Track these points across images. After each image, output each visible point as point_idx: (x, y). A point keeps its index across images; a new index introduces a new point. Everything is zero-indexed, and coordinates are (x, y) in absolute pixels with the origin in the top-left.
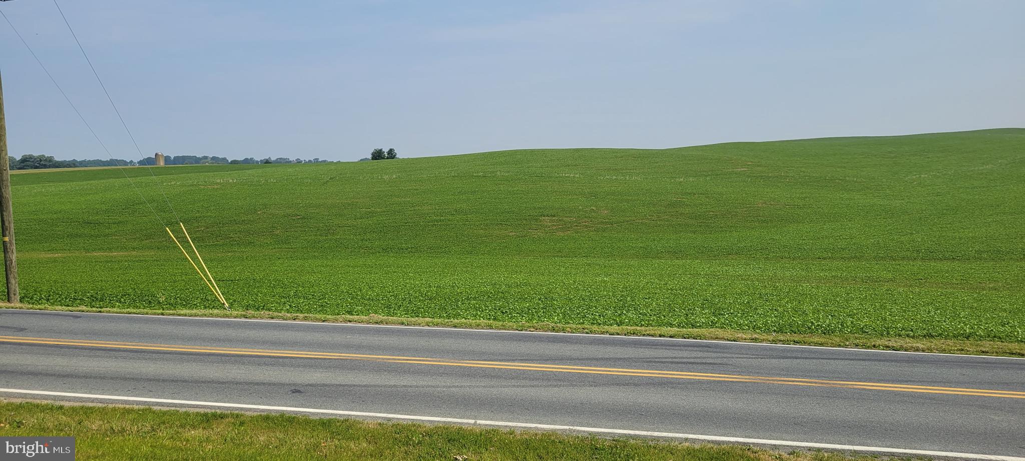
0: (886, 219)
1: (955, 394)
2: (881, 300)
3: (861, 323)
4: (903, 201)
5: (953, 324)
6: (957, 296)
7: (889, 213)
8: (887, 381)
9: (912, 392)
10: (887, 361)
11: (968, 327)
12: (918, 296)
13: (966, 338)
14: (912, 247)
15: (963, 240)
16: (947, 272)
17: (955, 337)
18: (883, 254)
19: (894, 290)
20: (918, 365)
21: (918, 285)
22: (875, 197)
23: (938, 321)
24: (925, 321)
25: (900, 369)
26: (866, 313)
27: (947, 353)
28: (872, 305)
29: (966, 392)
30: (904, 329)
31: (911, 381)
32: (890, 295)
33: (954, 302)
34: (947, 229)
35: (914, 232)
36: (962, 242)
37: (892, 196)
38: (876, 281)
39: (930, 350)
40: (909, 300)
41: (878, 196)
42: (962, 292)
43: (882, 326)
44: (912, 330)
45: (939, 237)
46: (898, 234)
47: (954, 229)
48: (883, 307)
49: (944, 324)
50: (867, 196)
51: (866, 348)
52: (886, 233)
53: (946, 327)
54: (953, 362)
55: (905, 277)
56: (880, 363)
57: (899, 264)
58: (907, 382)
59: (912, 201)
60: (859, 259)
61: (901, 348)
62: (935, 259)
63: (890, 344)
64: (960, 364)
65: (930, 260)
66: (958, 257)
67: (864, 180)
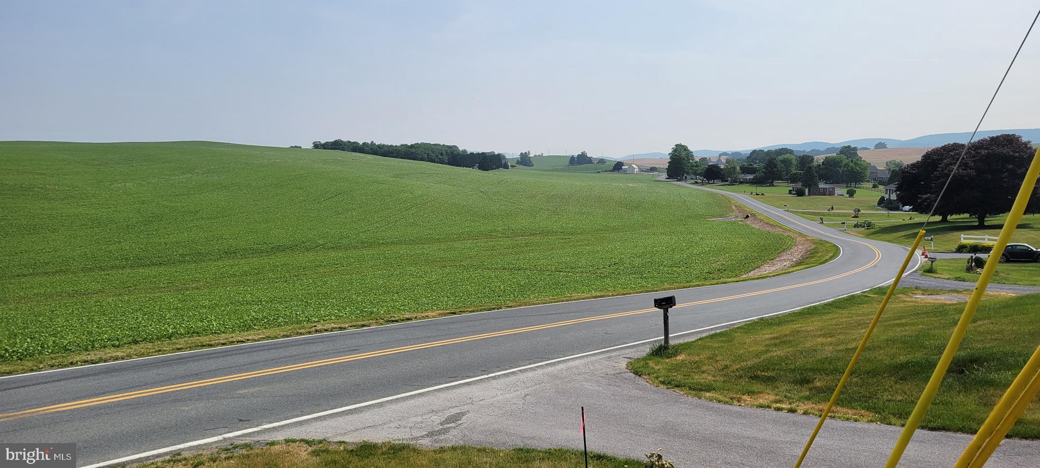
0: (93, 228)
1: (150, 395)
2: (89, 313)
3: (65, 341)
4: (109, 210)
5: (157, 326)
6: (164, 299)
7: (96, 222)
8: (85, 397)
9: (109, 403)
10: (84, 376)
11: (171, 327)
12: (127, 304)
13: (168, 338)
14: (120, 255)
15: (168, 246)
16: (155, 277)
17: (158, 339)
18: (91, 265)
19: (104, 301)
20: (117, 374)
21: (127, 292)
22: (80, 206)
23: (145, 326)
24: (132, 328)
25: (98, 381)
26: (72, 329)
27: (146, 356)
28: (79, 320)
29: (161, 390)
30: (110, 340)
31: (108, 392)
32: (99, 307)
33: (161, 306)
34: (153, 236)
35: (122, 240)
36: (167, 247)
37: (98, 204)
38: (84, 294)
39: (129, 356)
40: (118, 309)
41: (83, 205)
42: (169, 294)
43: (87, 340)
44: (118, 340)
45: (146, 245)
46: (105, 243)
47: (159, 236)
48: (91, 320)
49: (150, 328)
50: (71, 206)
51: (62, 368)
52: (94, 243)
53: (151, 331)
54: (151, 364)
55: (115, 287)
56: (76, 380)
57: (108, 274)
58: (104, 393)
59: (119, 210)
60: (65, 272)
61: (101, 360)
62: (143, 266)
63: (89, 358)
64: (157, 364)
65: (138, 266)
66: (164, 261)
67: (67, 188)
